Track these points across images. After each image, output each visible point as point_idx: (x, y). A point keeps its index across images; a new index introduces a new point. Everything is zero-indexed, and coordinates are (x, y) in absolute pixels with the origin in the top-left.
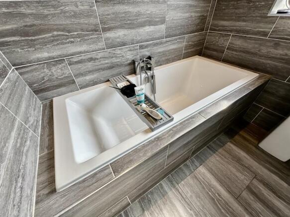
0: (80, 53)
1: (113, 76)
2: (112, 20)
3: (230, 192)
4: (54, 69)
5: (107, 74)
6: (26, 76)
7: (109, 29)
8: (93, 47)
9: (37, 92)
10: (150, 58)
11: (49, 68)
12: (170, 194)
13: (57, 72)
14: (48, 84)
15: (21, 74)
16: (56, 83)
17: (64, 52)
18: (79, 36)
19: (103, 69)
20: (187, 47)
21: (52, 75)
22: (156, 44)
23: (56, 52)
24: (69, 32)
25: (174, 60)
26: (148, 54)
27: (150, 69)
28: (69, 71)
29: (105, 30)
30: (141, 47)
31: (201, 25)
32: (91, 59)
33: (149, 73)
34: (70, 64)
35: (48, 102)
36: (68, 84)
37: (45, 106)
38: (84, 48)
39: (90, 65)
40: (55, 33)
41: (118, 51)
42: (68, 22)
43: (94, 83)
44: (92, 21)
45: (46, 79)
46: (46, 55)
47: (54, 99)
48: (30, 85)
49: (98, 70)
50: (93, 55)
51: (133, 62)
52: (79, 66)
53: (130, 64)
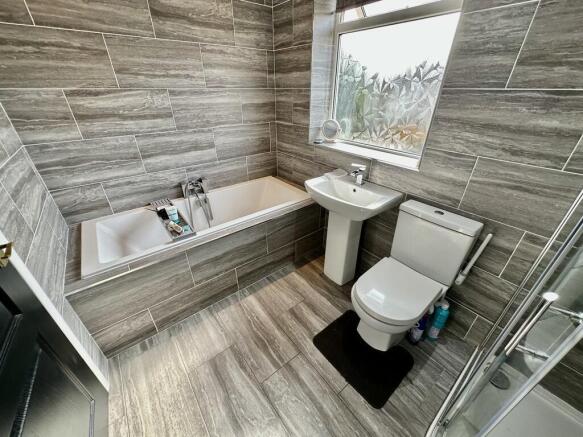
0: (118, 177)
1: (155, 199)
2: (152, 148)
3: (271, 315)
4: (88, 193)
5: (148, 197)
6: (58, 199)
7: (149, 156)
8: (133, 171)
9: (66, 215)
10: (200, 180)
11: (83, 191)
12: (206, 321)
13: (91, 195)
14: (79, 208)
15: (54, 197)
16: (87, 206)
17: (101, 177)
18: (117, 163)
19: (143, 192)
20: (251, 168)
21: (86, 198)
22: (208, 167)
23: (92, 177)
24: (108, 160)
25: (236, 182)
26: (198, 176)
27: (202, 191)
28: (103, 194)
29: (144, 157)
30: (188, 170)
31: (265, 146)
32: (129, 183)
33: (201, 196)
34: (105, 188)
35: (75, 226)
36: (101, 208)
37: (71, 230)
38: (122, 173)
39: (127, 189)
40: (95, 162)
41: (160, 175)
42: (107, 153)
43: (132, 207)
44: (132, 150)
45: (78, 202)
46: (82, 180)
47: (83, 223)
48: (61, 208)
49: (137, 193)
50: (132, 179)
51: (179, 185)
52: (116, 189)
53: (175, 187)
